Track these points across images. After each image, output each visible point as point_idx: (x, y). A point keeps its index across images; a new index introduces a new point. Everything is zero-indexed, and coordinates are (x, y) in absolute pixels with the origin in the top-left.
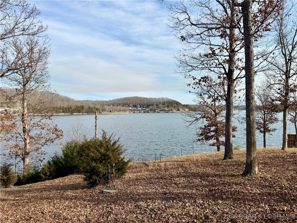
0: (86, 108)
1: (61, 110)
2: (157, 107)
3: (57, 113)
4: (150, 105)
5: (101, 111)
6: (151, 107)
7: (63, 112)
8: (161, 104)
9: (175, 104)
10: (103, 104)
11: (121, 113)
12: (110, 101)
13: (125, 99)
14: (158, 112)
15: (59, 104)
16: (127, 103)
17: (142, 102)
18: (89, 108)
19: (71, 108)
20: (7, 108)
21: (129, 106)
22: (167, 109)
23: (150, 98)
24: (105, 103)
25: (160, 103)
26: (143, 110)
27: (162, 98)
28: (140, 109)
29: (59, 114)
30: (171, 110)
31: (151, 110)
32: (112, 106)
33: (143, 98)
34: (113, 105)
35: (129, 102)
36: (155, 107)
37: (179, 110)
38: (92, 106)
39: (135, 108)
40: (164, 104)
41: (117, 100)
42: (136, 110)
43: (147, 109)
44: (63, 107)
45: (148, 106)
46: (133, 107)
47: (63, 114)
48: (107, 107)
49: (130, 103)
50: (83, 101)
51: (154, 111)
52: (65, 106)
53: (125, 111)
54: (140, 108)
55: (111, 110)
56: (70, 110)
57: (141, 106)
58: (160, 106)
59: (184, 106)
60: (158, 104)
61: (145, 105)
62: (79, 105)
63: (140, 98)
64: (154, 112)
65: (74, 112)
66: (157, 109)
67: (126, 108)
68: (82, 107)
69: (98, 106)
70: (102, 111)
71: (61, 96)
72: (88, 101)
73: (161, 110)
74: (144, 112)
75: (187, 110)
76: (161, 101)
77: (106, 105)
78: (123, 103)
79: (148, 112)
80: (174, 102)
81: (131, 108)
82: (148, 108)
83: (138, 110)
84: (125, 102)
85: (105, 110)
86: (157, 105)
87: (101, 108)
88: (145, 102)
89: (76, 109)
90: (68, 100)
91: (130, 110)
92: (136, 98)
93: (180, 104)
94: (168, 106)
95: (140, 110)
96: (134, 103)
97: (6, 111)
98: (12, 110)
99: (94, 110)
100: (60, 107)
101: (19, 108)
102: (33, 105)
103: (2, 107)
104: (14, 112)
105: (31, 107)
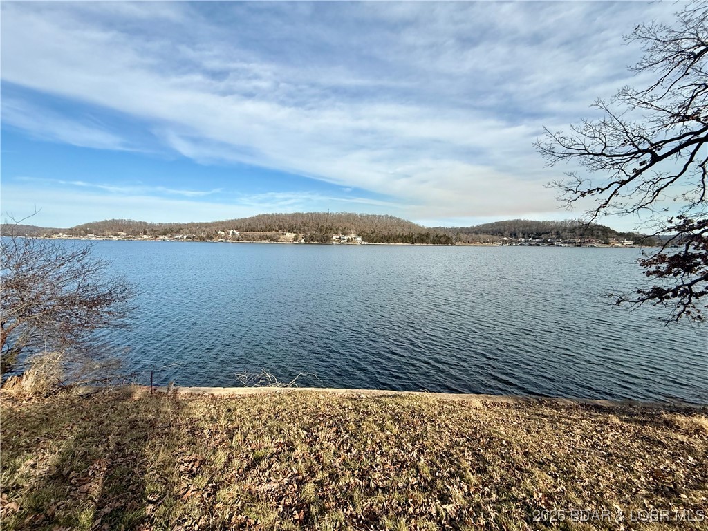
0: (431, 237)
1: (400, 239)
2: (557, 236)
3: (395, 243)
4: (543, 234)
5: (454, 241)
6: (544, 236)
7: (402, 242)
8: (567, 231)
9: (600, 232)
10: (462, 230)
11: (485, 244)
13: (498, 224)
14: (557, 245)
15: (399, 231)
16: (500, 229)
17: (528, 228)
18: (437, 236)
19: (412, 236)
20: (341, 236)
21: (503, 236)
22: (579, 241)
23: (544, 222)
25: (564, 230)
26: (527, 241)
27: (569, 221)
28: (523, 239)
29: (398, 244)
30: (589, 242)
31: (543, 242)
32: (473, 234)
33: (531, 221)
34: (477, 234)
35: (503, 229)
36: (554, 236)
37: (607, 243)
38: (441, 234)
39: (513, 239)
40: (573, 230)
41: (484, 225)
42: (515, 242)
43: (537, 240)
44: (403, 235)
45: (538, 235)
46: (511, 236)
47: (402, 244)
48: (463, 236)
49: (505, 231)
51: (551, 244)
52: (405, 234)
53: (493, 242)
54: (523, 237)
55: (470, 239)
56: (411, 239)
57: (524, 234)
58: (564, 234)
59: (622, 235)
60: (560, 232)
61: (532, 233)
62: (423, 233)
63: (525, 222)
64: (549, 245)
65: (416, 242)
66: (557, 240)
67: (495, 238)
68: (427, 235)
69: (450, 235)
70: (456, 241)
71: (402, 221)
73: (565, 243)
74: (530, 245)
75: (627, 242)
76: (568, 225)
78: (492, 231)
79: (538, 245)
80: (597, 228)
81: (505, 238)
82: (538, 238)
83: (519, 242)
84: (498, 228)
85: (460, 240)
86: (557, 233)
87: (454, 237)
88: (534, 228)
89: (418, 237)
90: (410, 225)
91: (503, 241)
92: (518, 222)
93: (613, 231)
94: (582, 236)
95: (521, 241)
96: (513, 230)
97: (340, 238)
98: (346, 238)
99: (443, 240)
100: (399, 235)
101: (353, 236)
102: (368, 232)
103: (337, 234)
104: (348, 240)
105: (365, 234)
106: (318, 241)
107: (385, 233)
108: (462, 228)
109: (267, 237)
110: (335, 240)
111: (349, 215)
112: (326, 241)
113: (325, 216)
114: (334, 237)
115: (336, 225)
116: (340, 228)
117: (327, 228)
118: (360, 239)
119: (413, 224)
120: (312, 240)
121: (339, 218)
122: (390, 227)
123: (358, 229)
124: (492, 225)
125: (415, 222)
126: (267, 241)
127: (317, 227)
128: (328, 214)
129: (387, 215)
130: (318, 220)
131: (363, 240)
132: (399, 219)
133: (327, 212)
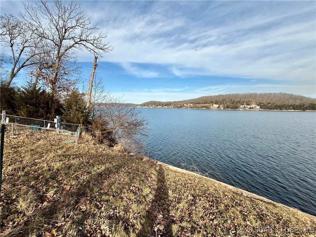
1: (292, 107)
3: (287, 110)
7: (294, 109)
20: (246, 106)
29: (289, 110)
47: (293, 110)
52: (297, 104)
56: (302, 107)
65: (307, 109)
89: (309, 106)
97: (245, 107)
98: (249, 107)
100: (291, 104)
101: (254, 106)
102: (265, 103)
103: (243, 104)
104: (250, 108)
105: (263, 105)
106: (231, 108)
107: (279, 103)
109: (205, 107)
110: (241, 108)
111: (252, 94)
112: (236, 108)
113: (236, 96)
114: (241, 107)
115: (243, 100)
116: (246, 101)
117: (237, 102)
118: (259, 107)
119: (305, 98)
120: (228, 108)
121: (245, 96)
122: (283, 100)
123: (258, 102)
125: (307, 96)
126: (204, 108)
127: (231, 101)
128: (238, 94)
129: (281, 93)
130: (232, 98)
131: (261, 108)
132: (292, 95)
133: (237, 93)
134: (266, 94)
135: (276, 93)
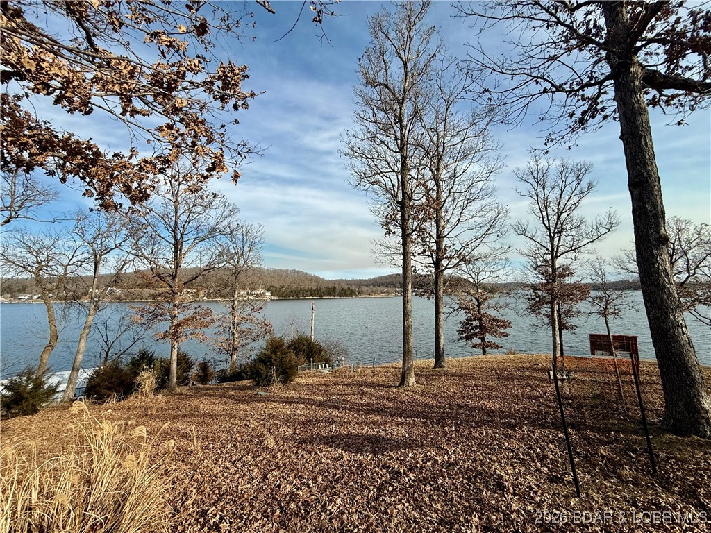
0: (338, 289)
1: (309, 293)
5: (357, 293)
7: (311, 295)
9: (461, 283)
10: (360, 283)
11: (383, 295)
12: (370, 280)
13: (390, 276)
15: (307, 285)
16: (392, 282)
18: (342, 290)
19: (320, 290)
20: (249, 291)
21: (395, 287)
22: (449, 290)
24: (363, 283)
29: (307, 298)
30: (455, 291)
32: (372, 287)
34: (374, 286)
37: (467, 291)
38: (346, 287)
41: (379, 278)
43: (421, 290)
44: (311, 288)
45: (421, 286)
46: (401, 287)
47: (311, 298)
48: (364, 289)
49: (396, 283)
50: (336, 280)
52: (314, 288)
53: (388, 293)
55: (371, 292)
56: (320, 293)
62: (330, 286)
65: (324, 296)
67: (390, 289)
68: (334, 289)
69: (353, 288)
70: (359, 294)
71: (310, 276)
72: (342, 280)
74: (416, 295)
77: (365, 285)
78: (386, 283)
79: (422, 295)
81: (397, 289)
84: (390, 280)
85: (362, 293)
87: (357, 290)
89: (326, 291)
90: (317, 279)
91: (396, 291)
97: (247, 294)
98: (254, 293)
99: (348, 292)
100: (308, 288)
101: (261, 291)
102: (277, 287)
103: (244, 289)
104: (257, 296)
105: (274, 289)
106: (222, 297)
107: (294, 287)
108: (361, 280)
110: (242, 296)
114: (241, 293)
115: (242, 279)
116: (248, 283)
117: (232, 284)
118: (269, 294)
119: (320, 279)
120: (216, 296)
122: (298, 281)
123: (267, 284)
124: (386, 277)
125: (321, 276)
127: (221, 282)
129: (294, 270)
130: (222, 276)
131: (272, 294)
132: (306, 274)
134: (275, 271)
135: (288, 270)
